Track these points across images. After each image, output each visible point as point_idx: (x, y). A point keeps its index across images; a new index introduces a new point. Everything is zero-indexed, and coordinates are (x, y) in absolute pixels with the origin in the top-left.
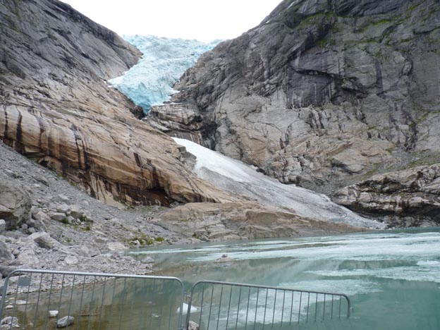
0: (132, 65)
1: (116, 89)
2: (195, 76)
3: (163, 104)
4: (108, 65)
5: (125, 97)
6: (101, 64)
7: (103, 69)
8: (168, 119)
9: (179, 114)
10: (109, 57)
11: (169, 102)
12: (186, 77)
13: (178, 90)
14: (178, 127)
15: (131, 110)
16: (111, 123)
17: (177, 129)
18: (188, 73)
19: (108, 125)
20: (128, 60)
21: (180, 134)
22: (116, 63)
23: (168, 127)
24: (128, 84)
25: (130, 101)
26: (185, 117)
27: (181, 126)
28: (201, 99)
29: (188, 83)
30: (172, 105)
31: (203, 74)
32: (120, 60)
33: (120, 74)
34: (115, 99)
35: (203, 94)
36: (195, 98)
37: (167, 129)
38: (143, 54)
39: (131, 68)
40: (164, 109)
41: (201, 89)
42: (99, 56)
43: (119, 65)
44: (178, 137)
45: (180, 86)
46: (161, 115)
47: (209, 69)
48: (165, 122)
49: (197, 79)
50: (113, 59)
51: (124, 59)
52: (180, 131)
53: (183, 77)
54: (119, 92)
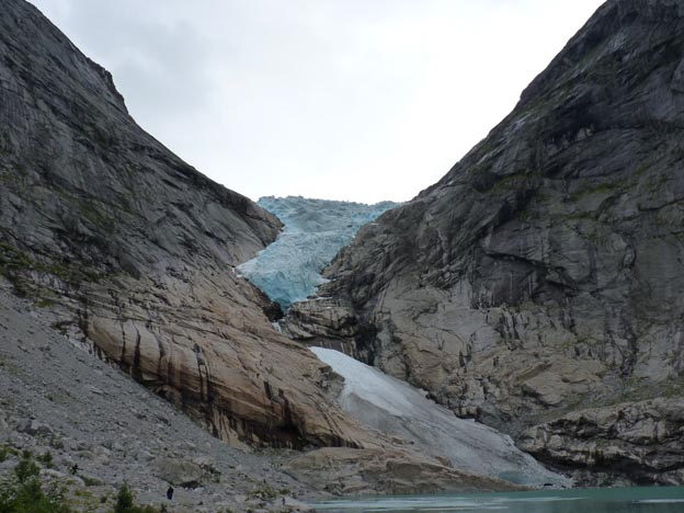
0: (269, 242)
1: (247, 280)
2: (351, 259)
3: (307, 300)
4: (237, 244)
5: (258, 291)
6: (229, 243)
7: (231, 250)
8: (312, 322)
9: (327, 315)
10: (240, 232)
11: (314, 297)
12: (340, 260)
13: (328, 278)
14: (324, 332)
15: (264, 308)
16: (239, 338)
17: (323, 336)
18: (342, 253)
19: (235, 341)
20: (264, 236)
21: (327, 342)
22: (249, 240)
23: (311, 333)
24: (262, 272)
25: (264, 297)
26: (335, 319)
27: (328, 331)
28: (357, 292)
29: (341, 269)
30: (318, 301)
31: (362, 257)
32: (253, 235)
33: (253, 255)
34: (245, 295)
35: (360, 285)
36: (350, 292)
37: (310, 335)
38: (283, 225)
39: (268, 248)
40: (308, 307)
41: (358, 278)
42: (227, 232)
43: (252, 243)
44: (325, 346)
45: (331, 273)
46: (303, 315)
47: (369, 249)
48: (308, 326)
49: (354, 263)
50: (244, 236)
51: (258, 234)
52: (327, 338)
53: (335, 260)
54: (251, 284)
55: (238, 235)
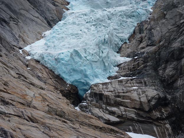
0: (55, 22)
1: (38, 61)
2: (151, 34)
3: (107, 81)
4: (21, 24)
5: (51, 72)
6: (12, 23)
7: (16, 31)
8: (118, 104)
9: (135, 95)
10: (23, 12)
11: (116, 77)
12: (138, 36)
13: (128, 56)
14: (133, 116)
15: (62, 92)
16: (47, 121)
17: (132, 120)
18: (140, 28)
19: (44, 124)
20: (48, 15)
21: (137, 126)
22: (33, 20)
23: (118, 117)
25: (59, 79)
26: (144, 99)
27: (137, 114)
28: (165, 69)
29: (142, 45)
30: (121, 81)
31: (165, 30)
32: (37, 15)
33: (39, 36)
34: (39, 78)
35: (167, 62)
36: (156, 69)
37: (117, 120)
38: (68, 3)
40: (110, 88)
41: (164, 53)
42: (9, 12)
43: (36, 22)
44: (135, 131)
45: (129, 50)
46: (107, 97)
47: (173, 22)
48: (114, 109)
49: (156, 38)
50: (28, 15)
51: (42, 13)
52: (138, 121)
53: (132, 36)
54: (43, 65)
55: (21, 14)
